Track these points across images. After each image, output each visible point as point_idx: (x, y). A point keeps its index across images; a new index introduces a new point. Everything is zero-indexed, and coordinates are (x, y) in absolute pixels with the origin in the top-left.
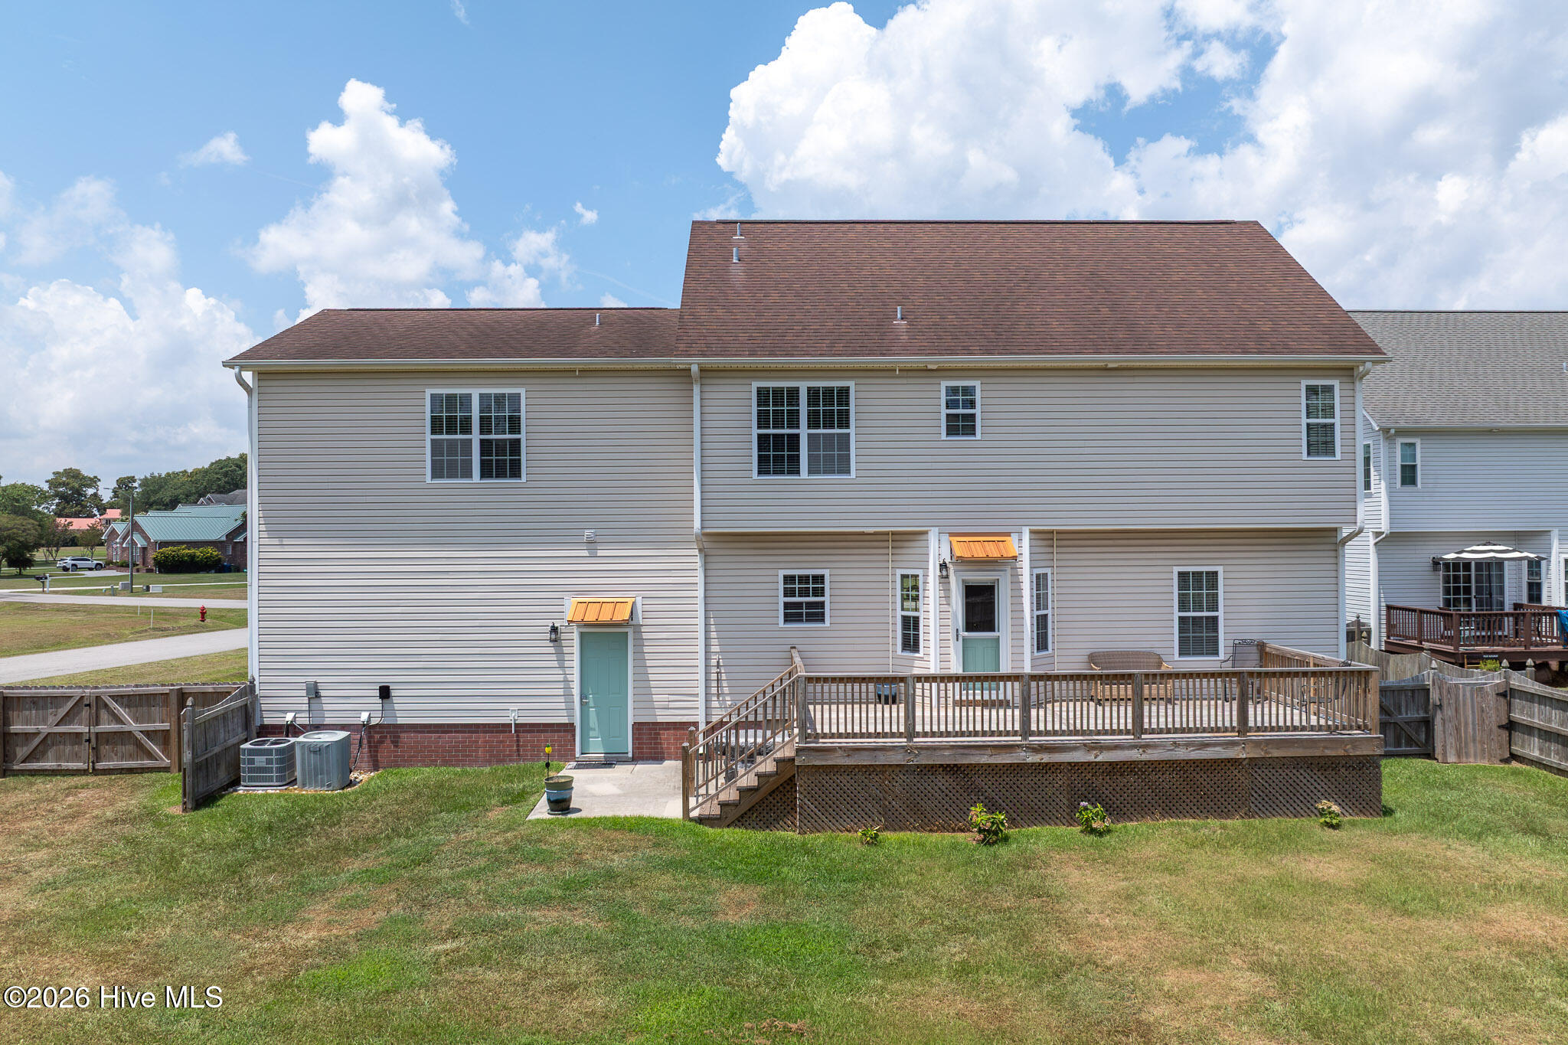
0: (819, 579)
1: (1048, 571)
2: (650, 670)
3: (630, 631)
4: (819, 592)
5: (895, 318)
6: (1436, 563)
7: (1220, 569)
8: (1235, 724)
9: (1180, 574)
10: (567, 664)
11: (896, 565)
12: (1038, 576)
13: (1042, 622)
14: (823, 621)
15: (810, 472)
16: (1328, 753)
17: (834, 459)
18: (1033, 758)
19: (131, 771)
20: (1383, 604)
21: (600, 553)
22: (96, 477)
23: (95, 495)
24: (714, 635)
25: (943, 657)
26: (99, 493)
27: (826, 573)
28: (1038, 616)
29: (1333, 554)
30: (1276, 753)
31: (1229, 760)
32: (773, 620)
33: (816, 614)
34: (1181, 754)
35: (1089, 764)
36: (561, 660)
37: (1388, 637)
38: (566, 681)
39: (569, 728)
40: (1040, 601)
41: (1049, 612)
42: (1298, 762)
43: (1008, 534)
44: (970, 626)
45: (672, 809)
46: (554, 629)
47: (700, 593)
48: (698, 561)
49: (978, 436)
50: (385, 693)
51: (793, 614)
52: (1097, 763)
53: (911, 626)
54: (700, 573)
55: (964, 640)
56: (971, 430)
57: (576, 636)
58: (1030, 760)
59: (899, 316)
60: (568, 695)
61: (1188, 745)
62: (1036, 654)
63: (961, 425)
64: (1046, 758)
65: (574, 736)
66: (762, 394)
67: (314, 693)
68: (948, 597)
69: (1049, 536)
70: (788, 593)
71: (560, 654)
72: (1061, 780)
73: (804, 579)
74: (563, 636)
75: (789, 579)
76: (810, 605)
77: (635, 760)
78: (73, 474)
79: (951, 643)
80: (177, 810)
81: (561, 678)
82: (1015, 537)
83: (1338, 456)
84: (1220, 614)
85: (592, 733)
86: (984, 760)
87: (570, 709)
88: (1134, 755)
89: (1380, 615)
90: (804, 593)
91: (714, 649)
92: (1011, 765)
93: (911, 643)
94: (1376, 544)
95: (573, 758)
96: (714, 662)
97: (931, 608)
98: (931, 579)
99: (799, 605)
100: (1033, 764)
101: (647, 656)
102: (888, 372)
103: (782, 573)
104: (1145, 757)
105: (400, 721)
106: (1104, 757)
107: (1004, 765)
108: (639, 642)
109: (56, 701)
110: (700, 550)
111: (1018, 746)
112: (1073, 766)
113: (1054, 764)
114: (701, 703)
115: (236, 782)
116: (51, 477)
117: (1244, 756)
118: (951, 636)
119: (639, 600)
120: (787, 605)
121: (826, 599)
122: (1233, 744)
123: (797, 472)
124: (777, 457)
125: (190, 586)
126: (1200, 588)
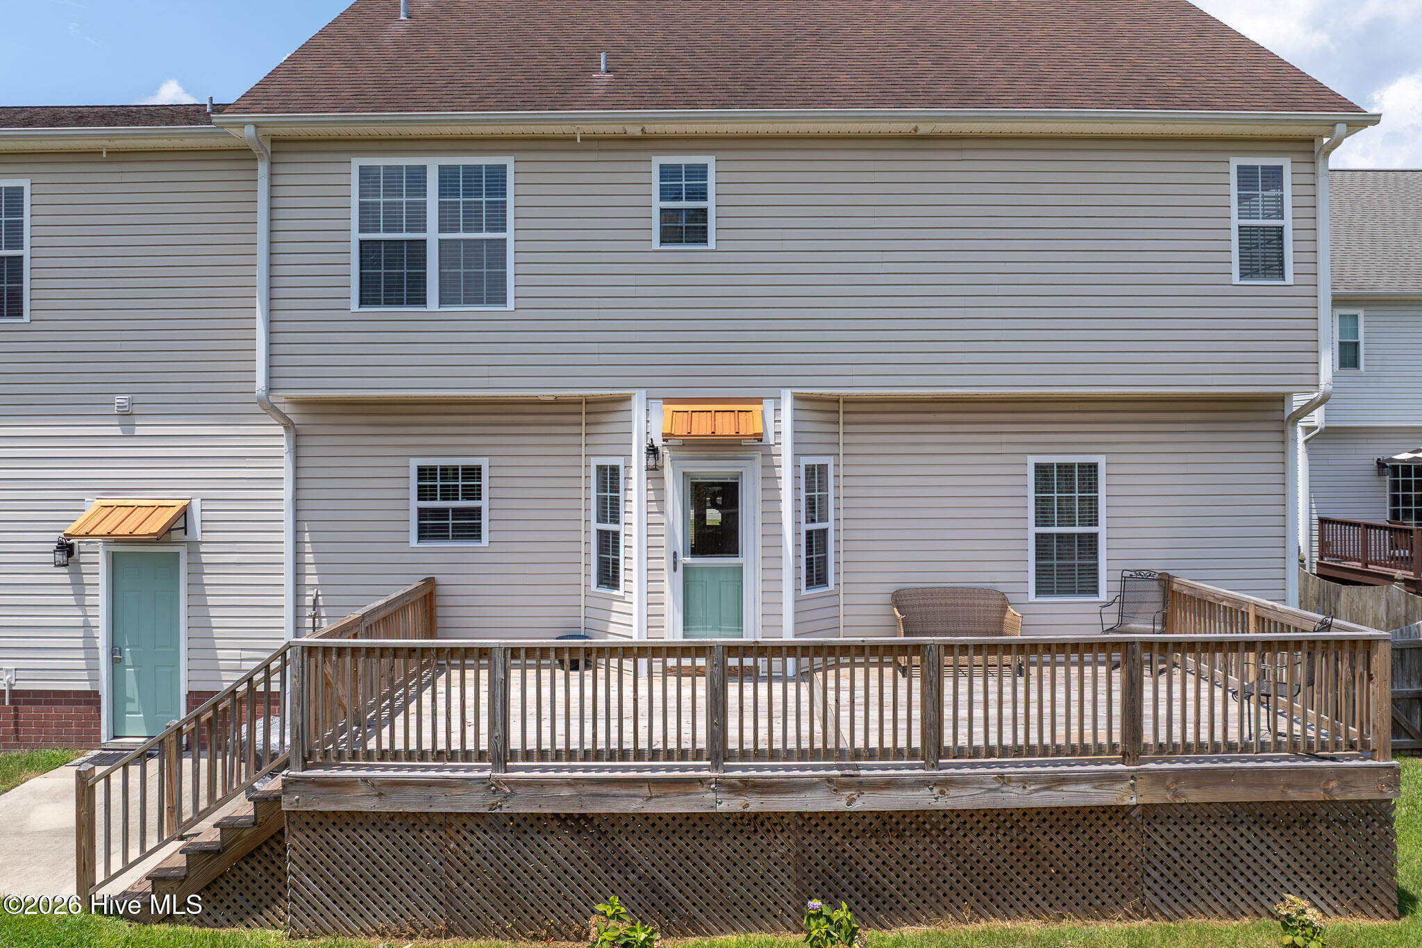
0: (473, 473)
1: (829, 461)
2: (213, 612)
3: (182, 550)
4: (473, 492)
5: (598, 70)
6: (1381, 465)
7: (1101, 461)
8: (1117, 739)
9: (1038, 467)
10: (88, 600)
11: (591, 450)
12: (810, 470)
13: (815, 543)
14: (479, 537)
15: (442, 302)
16: (1294, 795)
17: (482, 280)
18: (730, 804)
20: (1315, 517)
21: (139, 431)
24: (309, 558)
25: (653, 598)
27: (484, 463)
28: (809, 533)
29: (1278, 437)
30: (1194, 796)
31: (1105, 809)
32: (399, 537)
33: (468, 527)
34: (1014, 797)
35: (837, 815)
36: (80, 595)
37: (1321, 558)
38: (87, 626)
39: (91, 698)
40: (814, 507)
41: (830, 525)
42: (1233, 813)
43: (758, 401)
44: (696, 549)
46: (66, 548)
47: (287, 493)
48: (283, 444)
49: (712, 244)
51: (432, 527)
52: (852, 815)
54: (287, 464)
55: (686, 568)
56: (699, 235)
57: (101, 558)
58: (723, 807)
59: (603, 67)
60: (90, 648)
61: (1025, 781)
62: (804, 592)
63: (684, 227)
64: (755, 804)
65: (99, 710)
66: (368, 178)
68: (660, 501)
69: (832, 406)
70: (423, 494)
71: (78, 585)
72: (782, 846)
73: (450, 472)
74: (83, 558)
75: (423, 473)
76: (458, 512)
79: (666, 575)
81: (79, 621)
82: (768, 406)
83: (1290, 278)
84: (1101, 530)
85: (129, 707)
86: (634, 806)
87: (93, 669)
88: (924, 799)
89: (1311, 530)
90: (449, 493)
91: (310, 580)
92: (688, 816)
93: (609, 575)
94: (1306, 442)
95: (97, 744)
96: (309, 601)
97: (634, 518)
98: (634, 472)
99: (442, 513)
100: (729, 815)
101: (208, 590)
102: (564, 142)
103: (415, 463)
104: (944, 803)
106: (866, 803)
107: (674, 817)
108: (197, 568)
110: (286, 428)
111: (701, 781)
112: (807, 820)
113: (769, 816)
117: (1134, 801)
118: (666, 563)
119: (196, 505)
120: (422, 513)
121: (484, 503)
122: (1114, 778)
123: (422, 301)
124: (391, 276)
126: (1061, 491)
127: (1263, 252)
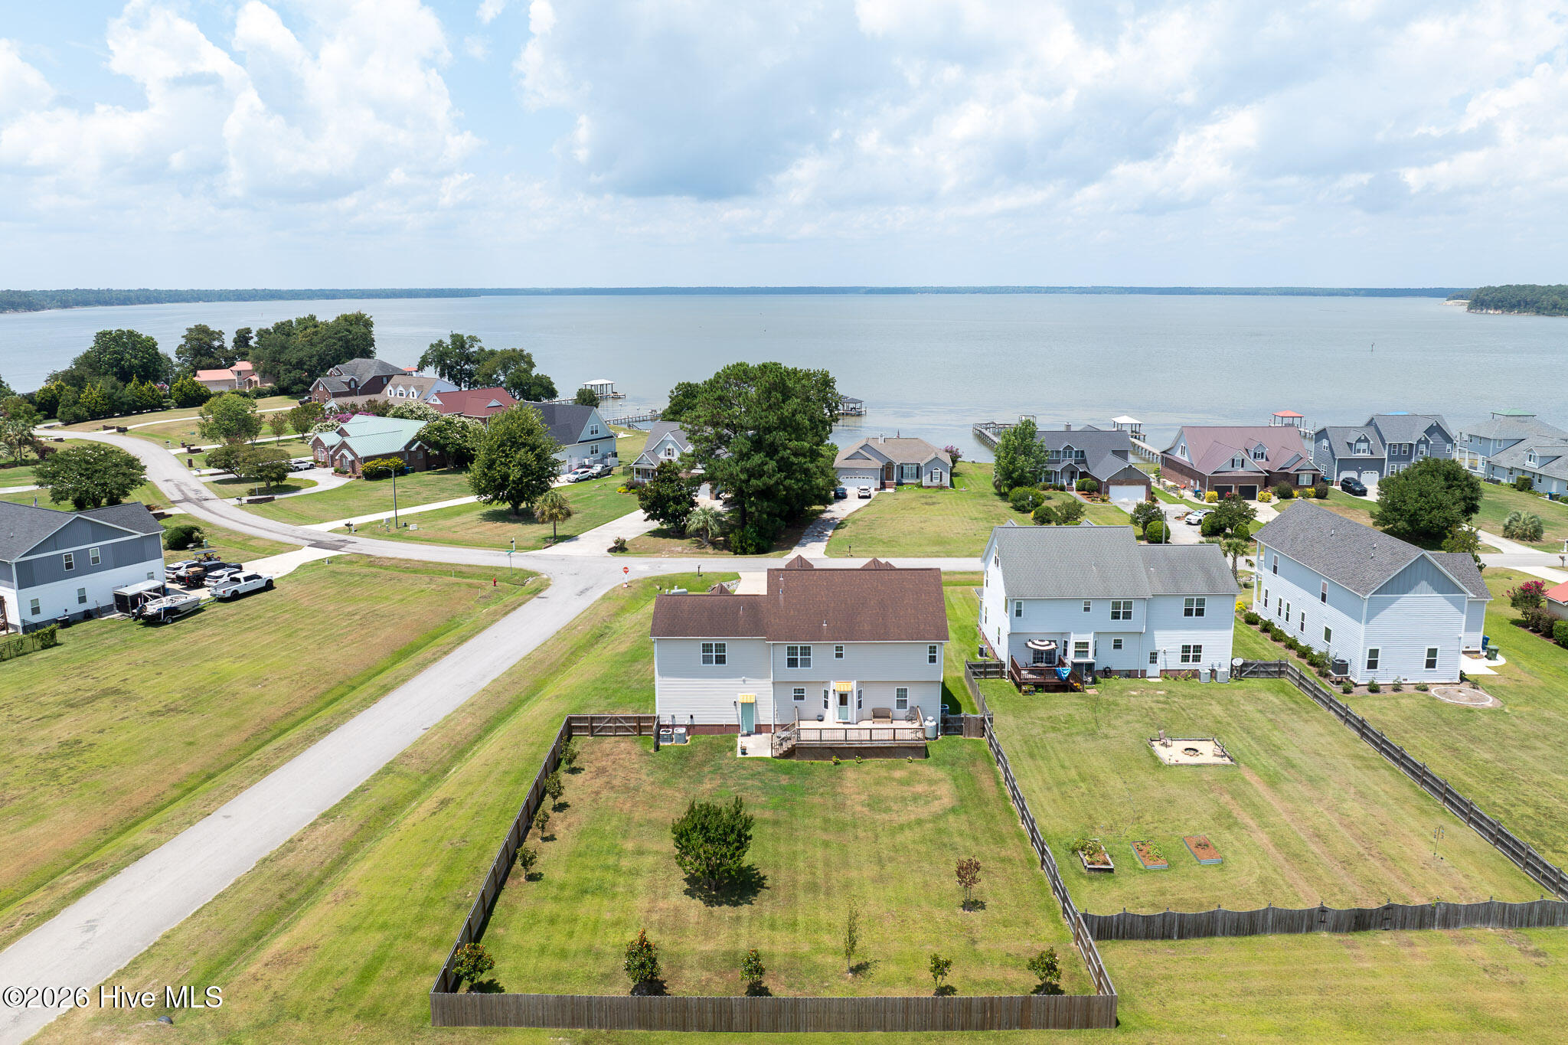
0: (803, 690)
1: (861, 690)
2: (759, 712)
3: (754, 704)
4: (803, 693)
6: (1029, 648)
9: (897, 689)
10: (738, 710)
11: (823, 688)
12: (858, 692)
13: (860, 702)
14: (804, 700)
15: (800, 666)
16: (913, 746)
17: (806, 663)
19: (623, 735)
20: (1010, 656)
21: (748, 681)
22: (220, 331)
23: (221, 347)
24: (776, 703)
26: (225, 345)
27: (805, 688)
29: (938, 685)
31: (893, 746)
32: (791, 700)
33: (802, 698)
34: (882, 744)
36: (736, 710)
38: (738, 714)
39: (739, 725)
40: (859, 697)
41: (862, 699)
43: (851, 681)
44: (841, 704)
45: (769, 755)
46: (735, 704)
47: (772, 693)
48: (772, 687)
49: (844, 658)
50: (692, 717)
51: (796, 698)
52: (861, 747)
53: (826, 703)
55: (839, 707)
56: (842, 657)
57: (740, 704)
58: (846, 745)
59: (825, 622)
62: (858, 710)
63: (839, 656)
64: (850, 745)
65: (739, 727)
66: (789, 648)
67: (673, 717)
68: (835, 696)
69: (861, 683)
70: (795, 693)
71: (736, 708)
72: (854, 750)
73: (799, 690)
75: (795, 690)
76: (800, 696)
77: (756, 733)
78: (202, 330)
80: (651, 751)
81: (736, 714)
82: (853, 682)
83: (937, 663)
84: (908, 699)
85: (744, 727)
86: (836, 746)
87: (738, 721)
88: (869, 744)
90: (799, 693)
91: (776, 706)
92: (842, 746)
93: (826, 706)
94: (1008, 635)
95: (740, 732)
96: (776, 710)
97: (831, 699)
98: (831, 692)
99: (798, 696)
100: (847, 747)
101: (758, 709)
102: (820, 643)
103: (793, 688)
104: (872, 746)
105: (697, 724)
106: (863, 746)
107: (840, 747)
108: (757, 706)
109: (605, 718)
110: (773, 685)
111: (844, 743)
112: (857, 746)
113: (852, 746)
114: (772, 719)
115: (660, 741)
116: (186, 333)
118: (836, 707)
119: (756, 696)
120: (794, 696)
121: (804, 695)
122: (892, 743)
123: (797, 666)
124: (792, 663)
125: (420, 514)
126: (902, 693)
127: (933, 659)
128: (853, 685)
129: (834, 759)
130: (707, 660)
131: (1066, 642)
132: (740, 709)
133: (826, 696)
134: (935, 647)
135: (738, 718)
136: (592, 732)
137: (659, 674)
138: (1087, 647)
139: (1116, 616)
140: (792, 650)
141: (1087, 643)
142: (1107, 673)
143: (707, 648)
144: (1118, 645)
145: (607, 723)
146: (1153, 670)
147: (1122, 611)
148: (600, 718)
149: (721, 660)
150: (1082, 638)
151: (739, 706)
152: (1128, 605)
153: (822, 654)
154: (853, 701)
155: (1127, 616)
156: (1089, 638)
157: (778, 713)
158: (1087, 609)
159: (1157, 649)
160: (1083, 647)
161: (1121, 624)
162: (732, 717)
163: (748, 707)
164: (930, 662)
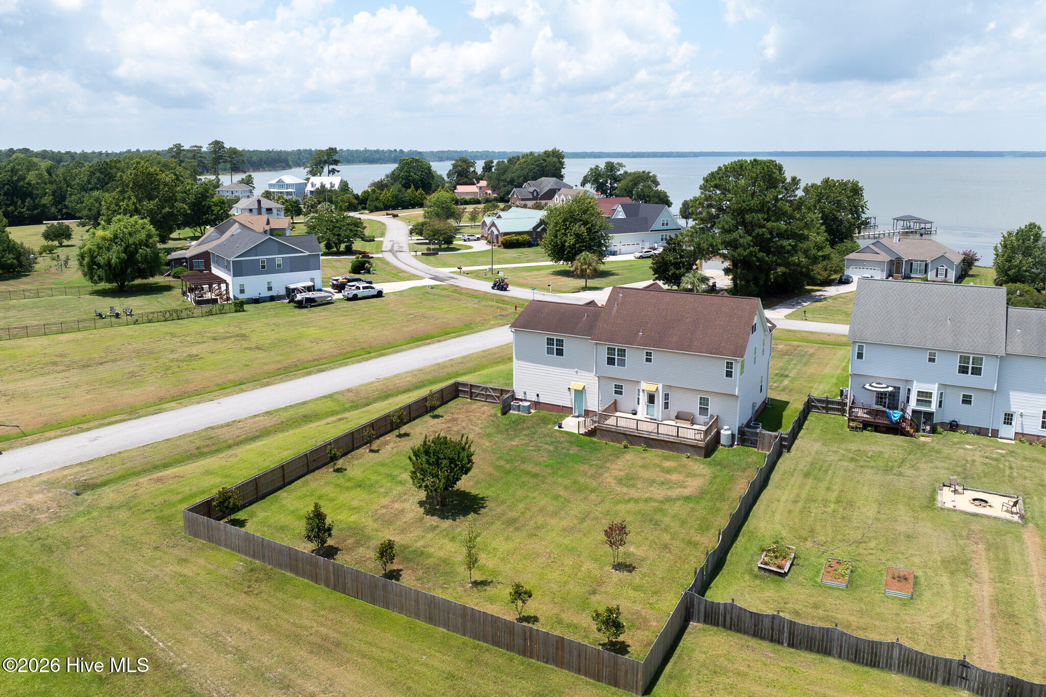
0: (622, 386)
1: (669, 393)
2: (587, 399)
3: (584, 391)
7: (709, 398)
10: (571, 395)
13: (666, 403)
14: (622, 395)
15: (617, 365)
17: (622, 363)
19: (492, 402)
21: (578, 372)
23: (474, 171)
24: (600, 394)
30: (682, 442)
31: (673, 442)
32: (612, 393)
33: (621, 393)
35: (649, 437)
39: (572, 408)
40: (667, 399)
41: (668, 401)
44: (650, 402)
45: (576, 431)
46: (569, 389)
48: (597, 380)
49: (652, 363)
50: (538, 395)
51: (616, 392)
53: (639, 398)
54: (598, 383)
55: (648, 405)
56: (651, 361)
57: (573, 390)
58: (637, 434)
59: (641, 332)
61: (669, 437)
62: (664, 410)
63: (649, 360)
64: (640, 435)
65: (572, 410)
66: (608, 348)
67: (525, 393)
70: (615, 388)
71: (570, 393)
72: (641, 439)
73: (619, 385)
74: (571, 390)
75: (615, 385)
76: (620, 391)
77: (584, 416)
80: (500, 415)
81: (570, 398)
82: (658, 385)
83: (733, 378)
84: (709, 407)
85: (576, 410)
86: (628, 433)
87: (572, 404)
88: (656, 438)
90: (619, 388)
91: (600, 397)
93: (638, 404)
95: (572, 414)
96: (600, 399)
98: (642, 391)
99: (618, 391)
101: (587, 397)
102: (634, 348)
105: (540, 401)
106: (651, 437)
108: (585, 393)
109: (480, 387)
110: (598, 378)
112: (646, 437)
113: (642, 436)
114: (597, 407)
115: (510, 409)
116: (454, 162)
119: (586, 385)
120: (615, 390)
121: (623, 390)
123: (614, 365)
124: (611, 361)
125: (515, 268)
126: (704, 402)
127: (729, 374)
128: (660, 386)
129: (625, 443)
130: (550, 351)
131: (909, 390)
132: (573, 395)
133: (639, 395)
134: (732, 363)
135: (572, 401)
136: (471, 396)
137: (516, 358)
138: (931, 397)
139: (963, 370)
140: (611, 351)
141: (931, 393)
142: (953, 426)
143: (550, 341)
144: (967, 400)
145: (481, 391)
146: (1007, 432)
147: (970, 366)
148: (476, 386)
149: (560, 353)
150: (925, 388)
151: (573, 392)
152: (978, 360)
153: (635, 357)
154: (660, 400)
155: (977, 371)
156: (934, 389)
157: (600, 401)
158: (932, 360)
159: (1012, 410)
160: (926, 397)
161: (969, 380)
162: (566, 400)
163: (580, 394)
164: (727, 376)
